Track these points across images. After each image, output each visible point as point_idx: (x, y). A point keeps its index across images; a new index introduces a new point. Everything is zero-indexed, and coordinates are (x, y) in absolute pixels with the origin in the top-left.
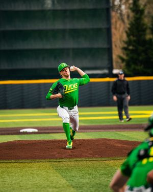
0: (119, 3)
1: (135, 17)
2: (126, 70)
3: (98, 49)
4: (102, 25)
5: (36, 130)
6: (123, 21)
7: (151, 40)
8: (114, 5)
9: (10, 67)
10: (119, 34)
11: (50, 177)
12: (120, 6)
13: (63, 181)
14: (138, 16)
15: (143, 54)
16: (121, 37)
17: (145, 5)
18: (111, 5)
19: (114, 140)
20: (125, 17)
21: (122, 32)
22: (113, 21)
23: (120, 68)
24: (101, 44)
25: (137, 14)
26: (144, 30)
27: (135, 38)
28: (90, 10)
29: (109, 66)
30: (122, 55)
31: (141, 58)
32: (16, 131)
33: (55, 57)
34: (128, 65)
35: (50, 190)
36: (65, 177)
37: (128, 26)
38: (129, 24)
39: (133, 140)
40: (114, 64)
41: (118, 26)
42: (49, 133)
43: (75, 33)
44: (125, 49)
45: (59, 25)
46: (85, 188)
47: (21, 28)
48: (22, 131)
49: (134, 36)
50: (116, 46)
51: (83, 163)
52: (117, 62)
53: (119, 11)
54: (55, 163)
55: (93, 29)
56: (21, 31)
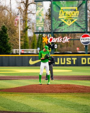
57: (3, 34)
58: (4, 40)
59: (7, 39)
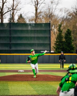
0: (54, 28)
1: (59, 33)
2: (55, 51)
3: (46, 44)
4: (47, 35)
5: (24, 71)
6: (55, 34)
7: (64, 41)
8: (52, 29)
9: (15, 49)
10: (54, 39)
11: (28, 87)
12: (54, 29)
13: (32, 89)
14: (60, 33)
15: (62, 46)
16: (54, 40)
17: (63, 29)
18: (51, 29)
19: (50, 75)
20: (56, 33)
21: (54, 38)
22: (51, 34)
23: (54, 50)
24: (47, 42)
25: (60, 32)
26: (62, 38)
27: (59, 40)
28: (44, 30)
29: (50, 49)
30: (54, 46)
31: (61, 47)
32: (16, 71)
33: (31, 46)
34: (56, 50)
35: (28, 92)
36: (33, 87)
37: (57, 36)
38: (57, 35)
39: (57, 75)
40: (51, 49)
41: (53, 36)
42: (28, 72)
43: (38, 38)
44: (55, 44)
45: (33, 35)
46: (40, 91)
47: (20, 36)
48: (19, 71)
49: (58, 39)
50: (52, 43)
51: (39, 83)
52: (52, 48)
53: (54, 31)
54: (29, 82)
55: (44, 37)
56: (19, 37)
57: (68, 36)
58: (69, 41)
59: (71, 40)
